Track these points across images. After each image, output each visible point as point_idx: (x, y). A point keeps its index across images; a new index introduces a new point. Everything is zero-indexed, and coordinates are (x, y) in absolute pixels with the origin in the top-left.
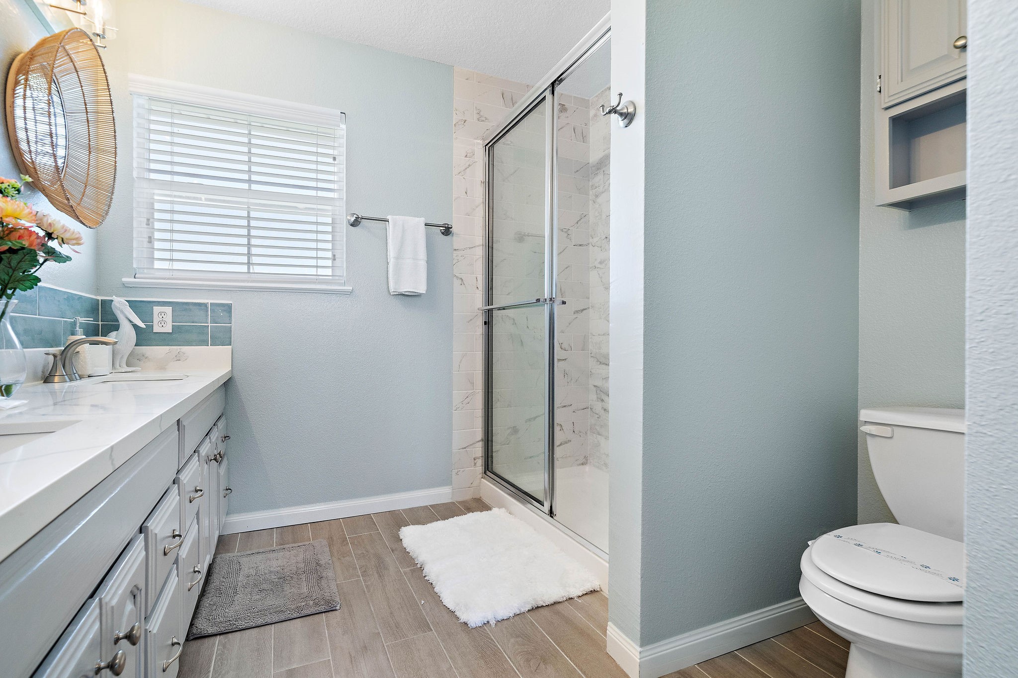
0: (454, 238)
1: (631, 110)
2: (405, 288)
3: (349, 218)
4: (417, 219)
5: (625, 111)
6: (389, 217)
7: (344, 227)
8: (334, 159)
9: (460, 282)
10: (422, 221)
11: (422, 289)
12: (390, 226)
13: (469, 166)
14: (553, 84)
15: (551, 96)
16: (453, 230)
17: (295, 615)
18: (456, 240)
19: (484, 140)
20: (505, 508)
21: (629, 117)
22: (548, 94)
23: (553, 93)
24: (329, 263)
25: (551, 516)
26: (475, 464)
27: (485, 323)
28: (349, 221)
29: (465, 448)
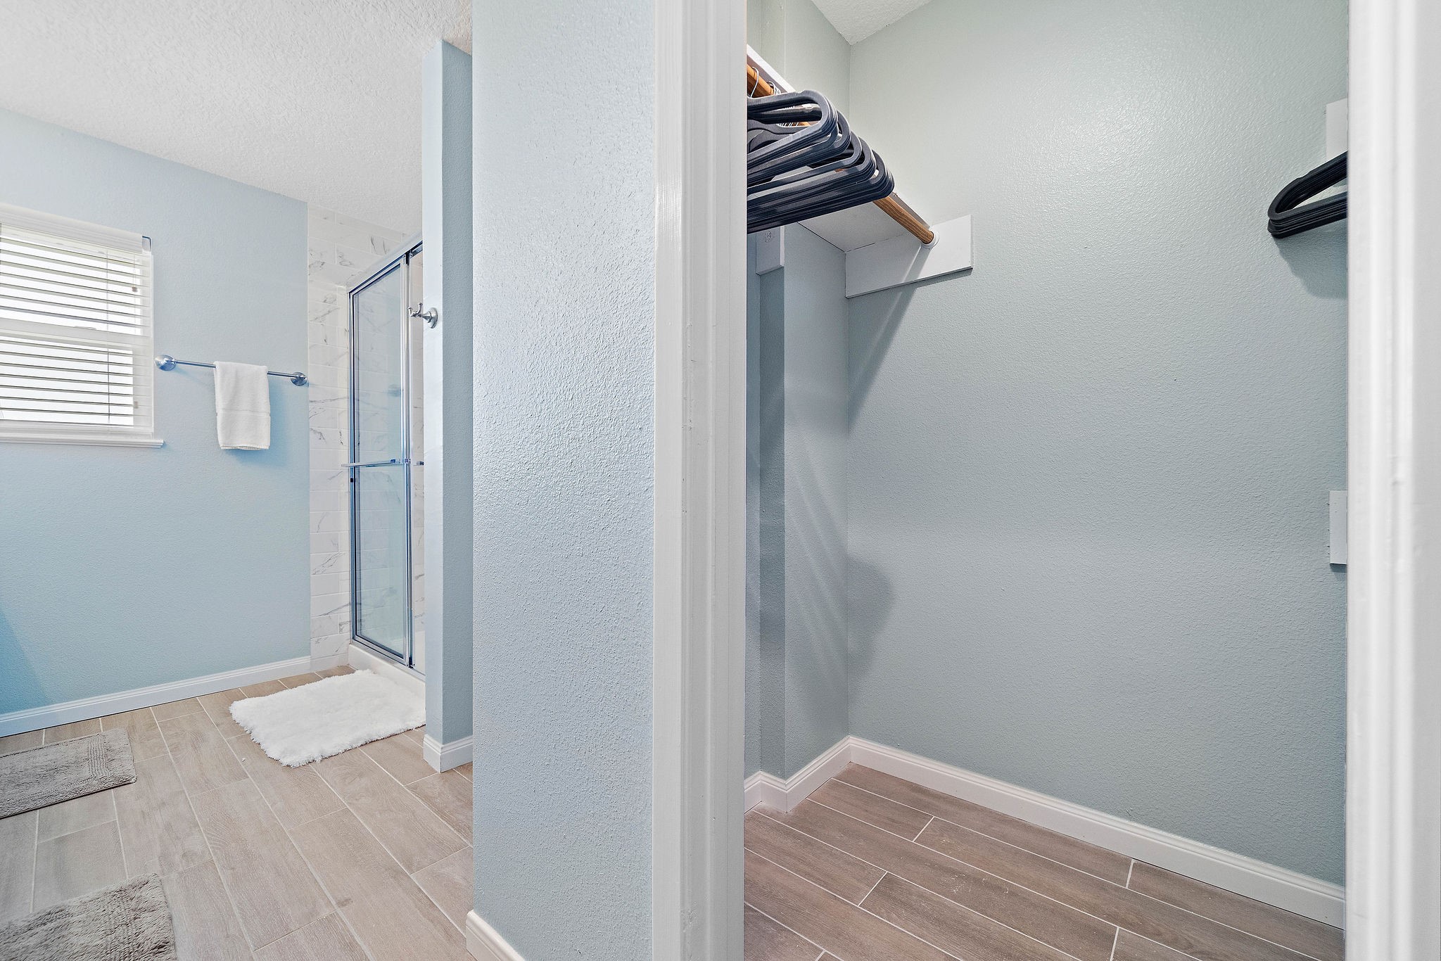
0: (310, 388)
1: (433, 315)
2: (242, 442)
3: (157, 359)
4: (256, 367)
5: (429, 315)
6: (216, 363)
7: (150, 371)
8: (135, 289)
9: (319, 436)
10: (263, 369)
11: (264, 444)
12: (218, 374)
13: (329, 312)
14: (407, 254)
15: (406, 265)
16: (309, 378)
17: (71, 796)
18: (310, 392)
19: (348, 285)
20: (370, 669)
21: (433, 320)
22: (403, 261)
23: (407, 262)
24: (130, 410)
25: (410, 667)
26: (341, 630)
27: (352, 480)
28: (158, 364)
29: (327, 614)
